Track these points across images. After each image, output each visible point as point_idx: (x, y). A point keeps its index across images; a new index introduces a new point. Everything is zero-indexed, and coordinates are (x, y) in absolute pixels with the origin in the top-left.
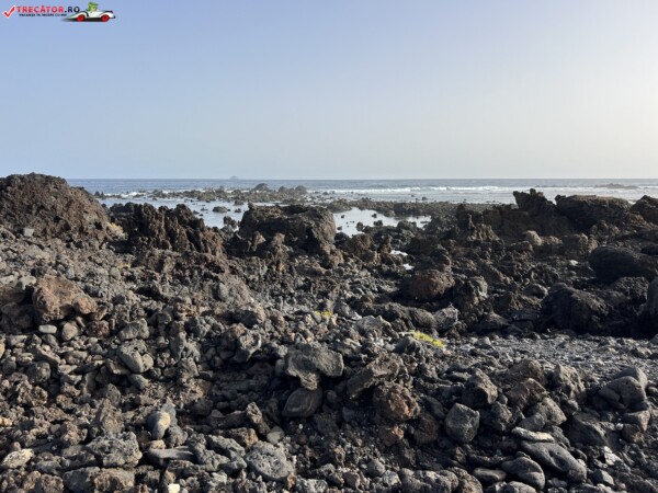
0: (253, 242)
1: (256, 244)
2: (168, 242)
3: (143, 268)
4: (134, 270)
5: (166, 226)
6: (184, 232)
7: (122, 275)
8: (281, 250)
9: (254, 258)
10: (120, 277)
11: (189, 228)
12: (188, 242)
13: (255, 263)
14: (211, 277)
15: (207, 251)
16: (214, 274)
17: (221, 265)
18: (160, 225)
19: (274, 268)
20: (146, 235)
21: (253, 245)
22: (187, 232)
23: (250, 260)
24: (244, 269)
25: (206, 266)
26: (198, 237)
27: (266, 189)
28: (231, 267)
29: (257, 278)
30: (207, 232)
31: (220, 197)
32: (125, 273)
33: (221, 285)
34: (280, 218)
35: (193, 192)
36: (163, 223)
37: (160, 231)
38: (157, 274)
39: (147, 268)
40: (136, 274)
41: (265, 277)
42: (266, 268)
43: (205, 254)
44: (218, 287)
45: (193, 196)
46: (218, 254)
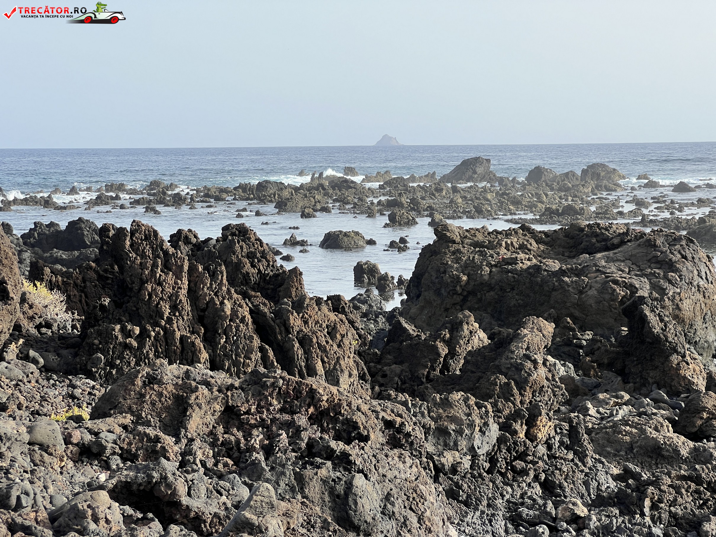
0: (451, 344)
1: (463, 350)
2: (199, 343)
3: (128, 419)
4: (101, 425)
5: (192, 293)
6: (245, 312)
7: (67, 440)
8: (542, 371)
9: (457, 396)
10: (61, 448)
11: (259, 299)
12: (257, 342)
13: (460, 412)
14: (329, 455)
15: (312, 372)
16: (338, 446)
17: (359, 418)
18: (177, 287)
19: (521, 430)
20: (136, 319)
21: (452, 354)
22: (255, 312)
23: (446, 404)
24: (427, 431)
25: (313, 420)
26: (287, 329)
27: (490, 177)
28: (389, 424)
29: (466, 462)
30: (313, 312)
31: (343, 201)
32: (77, 436)
33: (359, 480)
34: (537, 268)
35: (261, 186)
36: (185, 283)
37: (174, 308)
38: (168, 440)
39: (139, 420)
40: (107, 438)
41: (492, 459)
42: (494, 431)
43: (309, 380)
44: (349, 485)
45: (262, 201)
46: (345, 381)
